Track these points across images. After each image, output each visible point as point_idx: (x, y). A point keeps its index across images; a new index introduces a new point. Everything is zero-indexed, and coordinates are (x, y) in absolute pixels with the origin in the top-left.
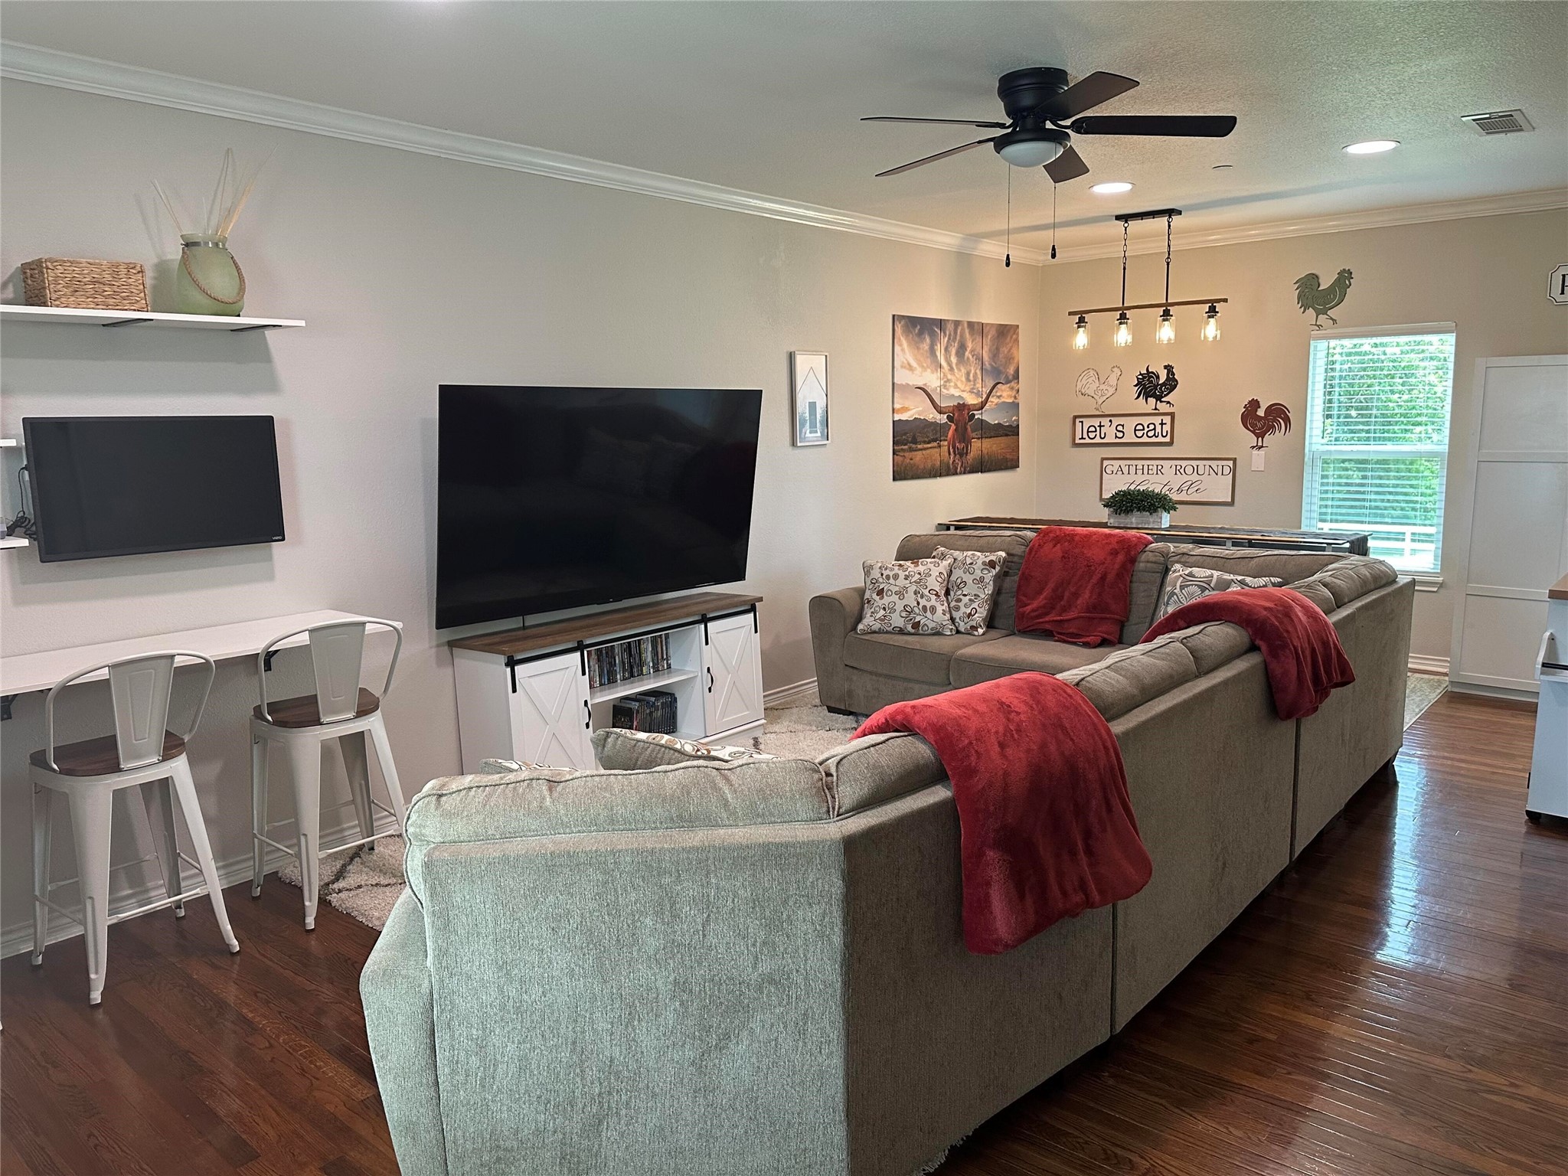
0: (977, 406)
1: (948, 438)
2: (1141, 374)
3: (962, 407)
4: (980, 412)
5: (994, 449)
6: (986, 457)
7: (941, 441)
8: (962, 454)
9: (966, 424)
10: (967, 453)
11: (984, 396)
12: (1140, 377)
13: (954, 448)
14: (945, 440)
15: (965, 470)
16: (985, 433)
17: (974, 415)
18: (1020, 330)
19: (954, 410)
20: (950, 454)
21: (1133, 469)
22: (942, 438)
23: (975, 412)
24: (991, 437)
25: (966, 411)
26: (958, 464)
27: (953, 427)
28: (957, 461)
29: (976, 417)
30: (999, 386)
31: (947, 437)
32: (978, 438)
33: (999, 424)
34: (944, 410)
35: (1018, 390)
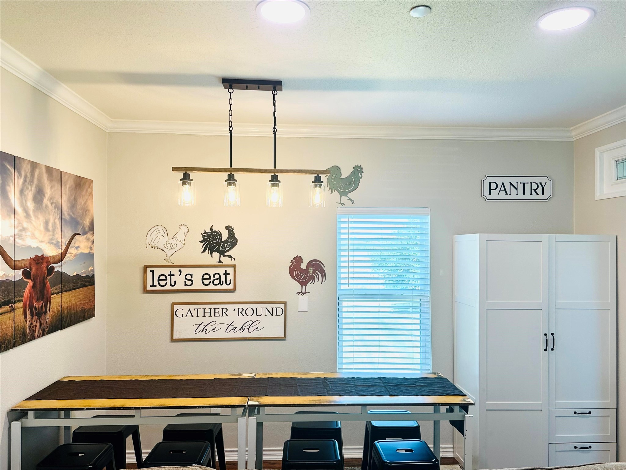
0: (57, 258)
1: (24, 298)
2: (205, 232)
3: (39, 260)
4: (60, 264)
5: (73, 302)
6: (66, 311)
7: (14, 303)
8: (40, 313)
9: (44, 278)
10: (46, 311)
11: (64, 247)
12: (205, 235)
13: (31, 308)
14: (19, 301)
15: (44, 331)
16: (64, 287)
17: (53, 268)
18: (94, 185)
19: (30, 264)
20: (26, 316)
21: (201, 313)
22: (16, 299)
23: (54, 265)
24: (70, 290)
25: (45, 265)
26: (36, 326)
27: (30, 283)
28: (34, 323)
29: (56, 270)
30: (77, 236)
31: (22, 296)
32: (58, 293)
33: (78, 276)
34: (19, 264)
35: (93, 241)
